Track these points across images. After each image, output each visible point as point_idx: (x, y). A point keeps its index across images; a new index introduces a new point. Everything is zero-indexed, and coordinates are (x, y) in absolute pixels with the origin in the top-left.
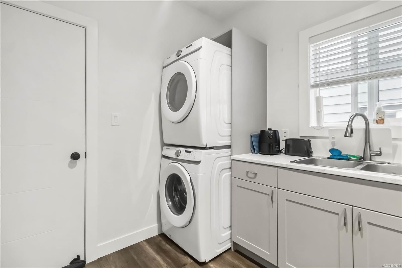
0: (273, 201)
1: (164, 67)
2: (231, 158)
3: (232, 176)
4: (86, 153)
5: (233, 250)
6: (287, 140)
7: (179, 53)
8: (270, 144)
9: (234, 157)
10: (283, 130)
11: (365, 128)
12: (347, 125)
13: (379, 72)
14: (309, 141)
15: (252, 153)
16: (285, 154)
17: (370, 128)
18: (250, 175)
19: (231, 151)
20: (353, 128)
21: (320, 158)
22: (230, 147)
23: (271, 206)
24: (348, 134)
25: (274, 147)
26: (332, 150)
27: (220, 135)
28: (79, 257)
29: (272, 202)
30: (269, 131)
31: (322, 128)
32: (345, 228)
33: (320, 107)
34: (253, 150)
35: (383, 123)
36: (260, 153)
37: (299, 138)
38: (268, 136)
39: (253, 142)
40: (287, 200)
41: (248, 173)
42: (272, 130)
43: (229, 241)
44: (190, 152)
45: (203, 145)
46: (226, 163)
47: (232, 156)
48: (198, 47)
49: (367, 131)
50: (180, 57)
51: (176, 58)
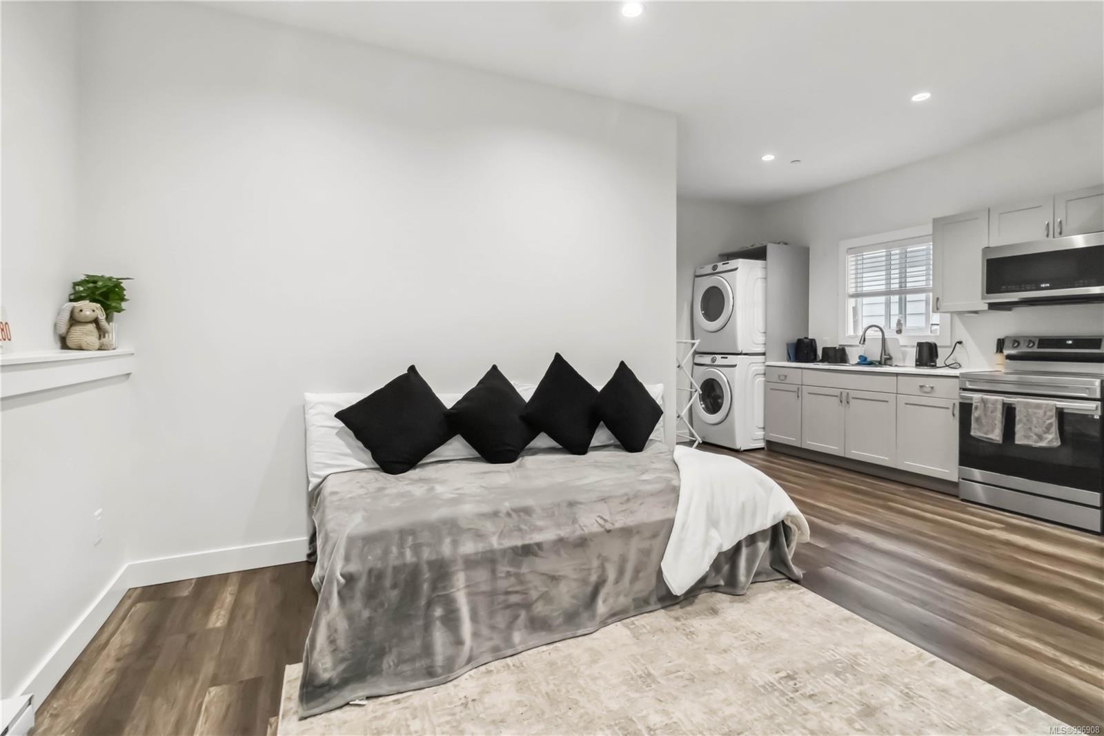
1: (697, 276)
2: (765, 364)
3: (766, 381)
6: (824, 348)
7: (715, 268)
8: (804, 352)
9: (768, 363)
11: (882, 337)
13: (907, 288)
14: (845, 349)
15: (787, 360)
16: (821, 362)
17: (886, 337)
18: (781, 377)
19: (765, 359)
20: (866, 337)
21: (852, 362)
22: (764, 354)
23: (797, 400)
25: (810, 356)
26: (860, 357)
27: (756, 343)
29: (798, 396)
30: (806, 340)
32: (841, 405)
33: (856, 317)
34: (789, 358)
35: (901, 333)
36: (796, 360)
37: (838, 346)
38: (805, 344)
39: (790, 350)
40: (810, 393)
41: (779, 376)
42: (810, 338)
43: (763, 440)
44: (726, 358)
45: (737, 351)
46: (761, 369)
48: (736, 267)
49: (884, 340)
50: (716, 271)
51: (711, 271)
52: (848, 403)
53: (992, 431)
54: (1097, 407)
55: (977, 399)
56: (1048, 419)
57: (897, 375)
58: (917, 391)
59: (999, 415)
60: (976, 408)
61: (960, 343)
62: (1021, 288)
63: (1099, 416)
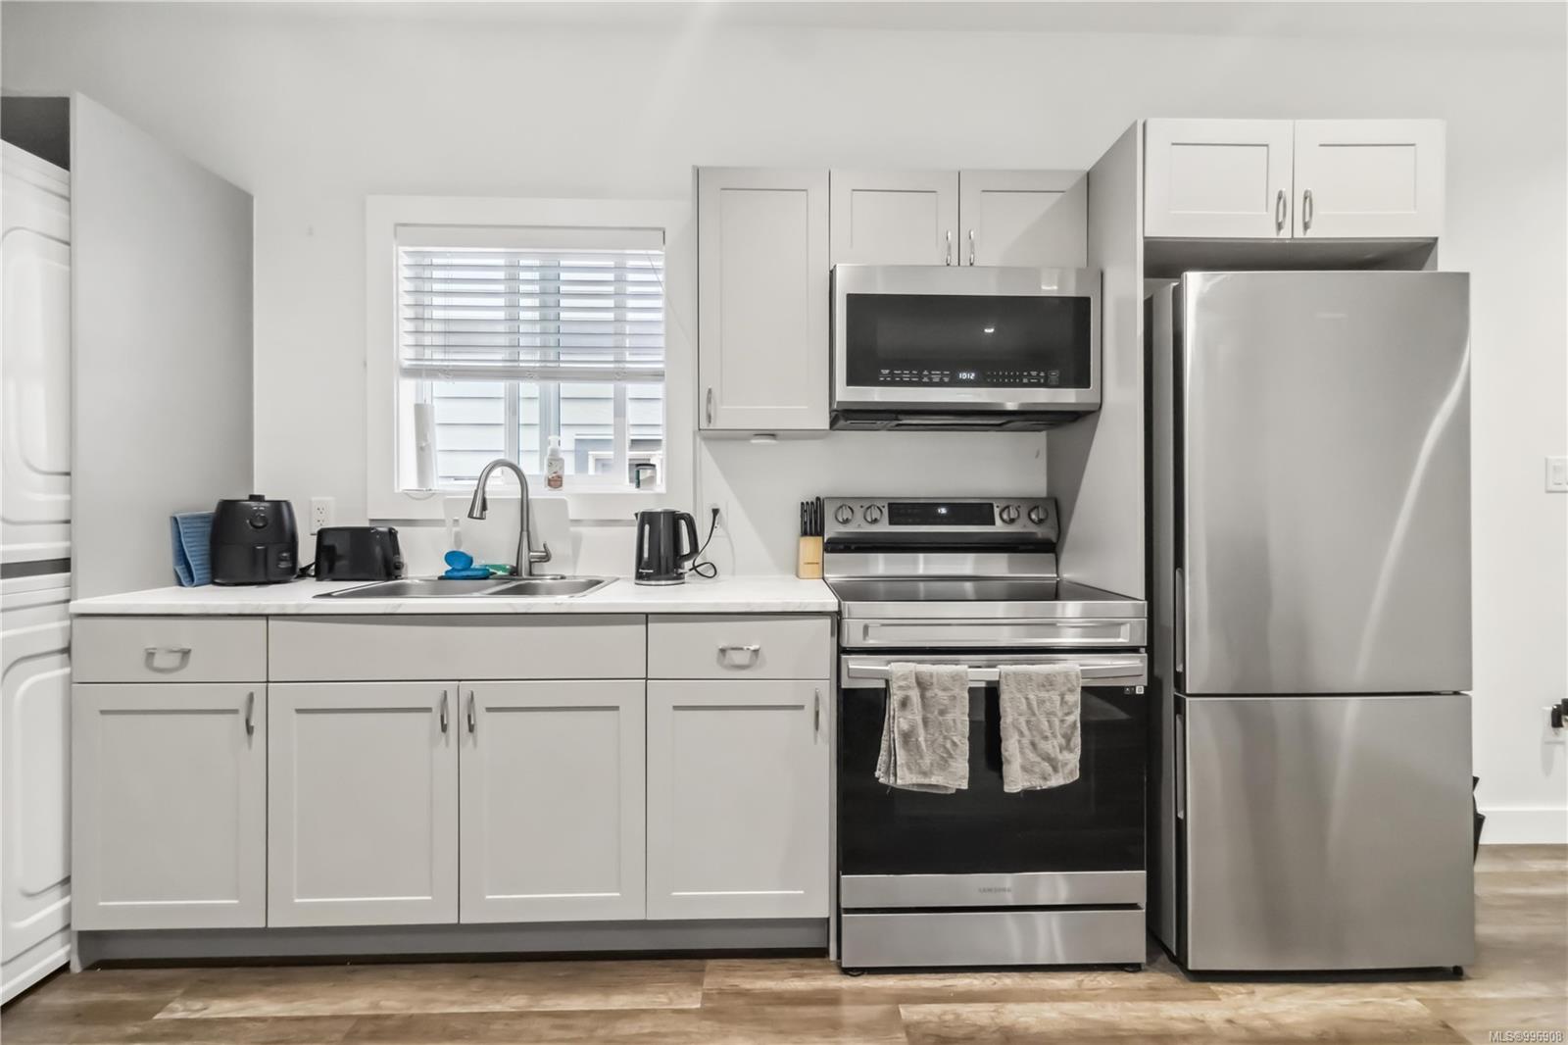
0: (252, 727)
2: (67, 609)
3: (75, 680)
5: (76, 968)
6: (322, 534)
8: (254, 548)
9: (80, 605)
10: (313, 499)
11: (520, 497)
12: (476, 488)
13: (562, 365)
14: (392, 534)
15: (181, 584)
16: (315, 579)
17: (530, 497)
18: (159, 661)
19: (69, 584)
20: (487, 497)
21: (417, 581)
22: (64, 565)
23: (246, 745)
24: (476, 513)
25: (272, 557)
26: (450, 557)
29: (250, 730)
30: (253, 504)
31: (431, 494)
32: (444, 739)
33: (425, 436)
34: (187, 575)
35: (561, 485)
36: (217, 581)
37: (367, 525)
38: (248, 521)
39: (186, 542)
40: (299, 711)
41: (153, 654)
42: (267, 498)
43: (58, 939)
47: (72, 603)
49: (526, 508)
52: (471, 729)
53: (944, 762)
55: (905, 678)
57: (648, 617)
59: (960, 719)
60: (904, 703)
61: (716, 512)
62: (920, 375)
63: (1145, 687)
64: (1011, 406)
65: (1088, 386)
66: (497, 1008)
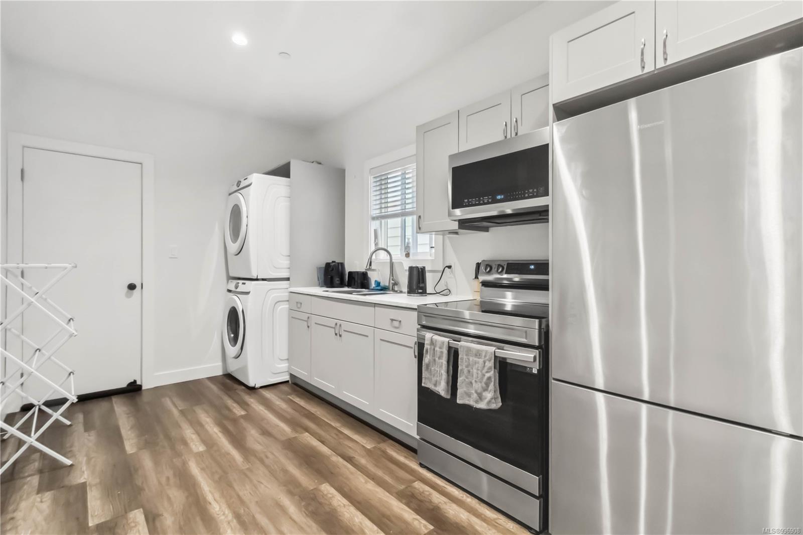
1: (230, 194)
2: (288, 290)
3: (291, 309)
4: (142, 284)
5: (289, 381)
7: (238, 183)
9: (292, 289)
11: (389, 261)
17: (393, 261)
19: (290, 284)
22: (288, 279)
23: (308, 330)
25: (334, 280)
26: (377, 281)
27: (276, 268)
28: (135, 381)
29: (308, 327)
35: (409, 256)
38: (329, 269)
39: (319, 274)
41: (297, 304)
43: (287, 373)
44: (245, 284)
45: (253, 276)
46: (285, 295)
47: (290, 289)
48: (250, 182)
49: (392, 265)
50: (240, 187)
51: (236, 188)
52: (341, 337)
53: (439, 382)
54: (535, 358)
55: (428, 340)
56: (487, 372)
57: (375, 305)
58: (387, 325)
60: (427, 351)
61: (450, 267)
62: (479, 200)
63: (538, 370)
64: (509, 211)
65: (548, 195)
66: (333, 424)
